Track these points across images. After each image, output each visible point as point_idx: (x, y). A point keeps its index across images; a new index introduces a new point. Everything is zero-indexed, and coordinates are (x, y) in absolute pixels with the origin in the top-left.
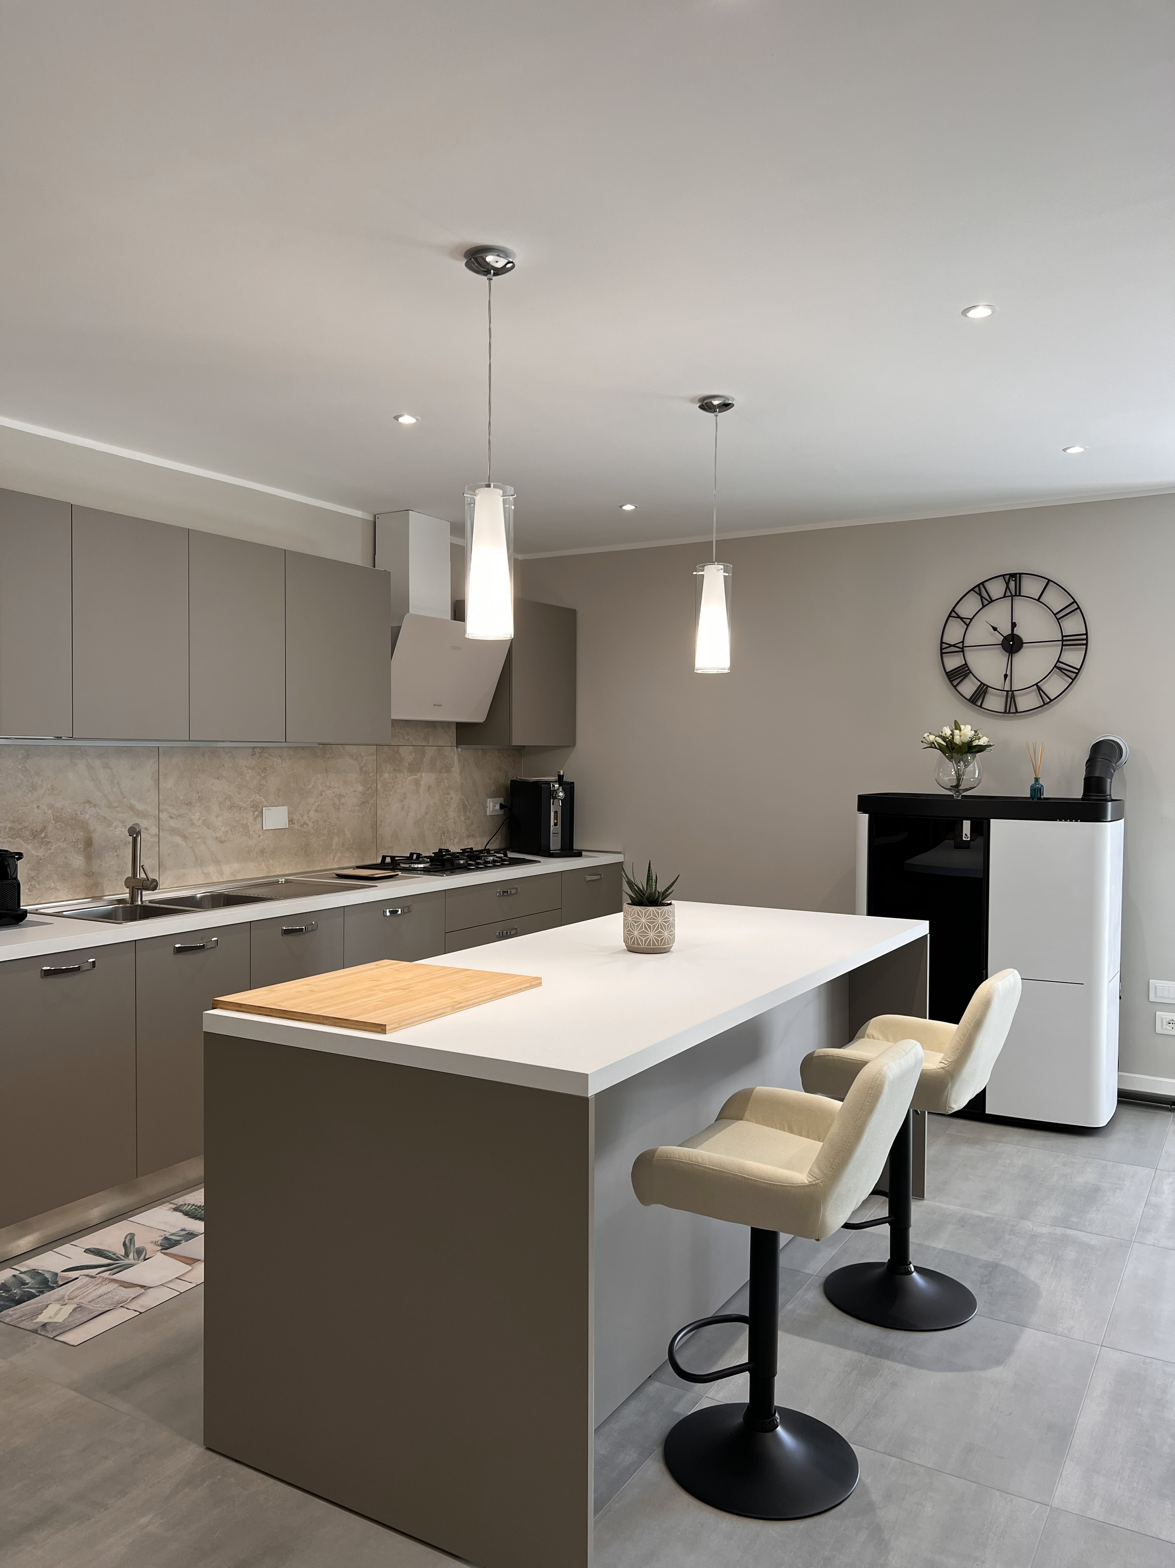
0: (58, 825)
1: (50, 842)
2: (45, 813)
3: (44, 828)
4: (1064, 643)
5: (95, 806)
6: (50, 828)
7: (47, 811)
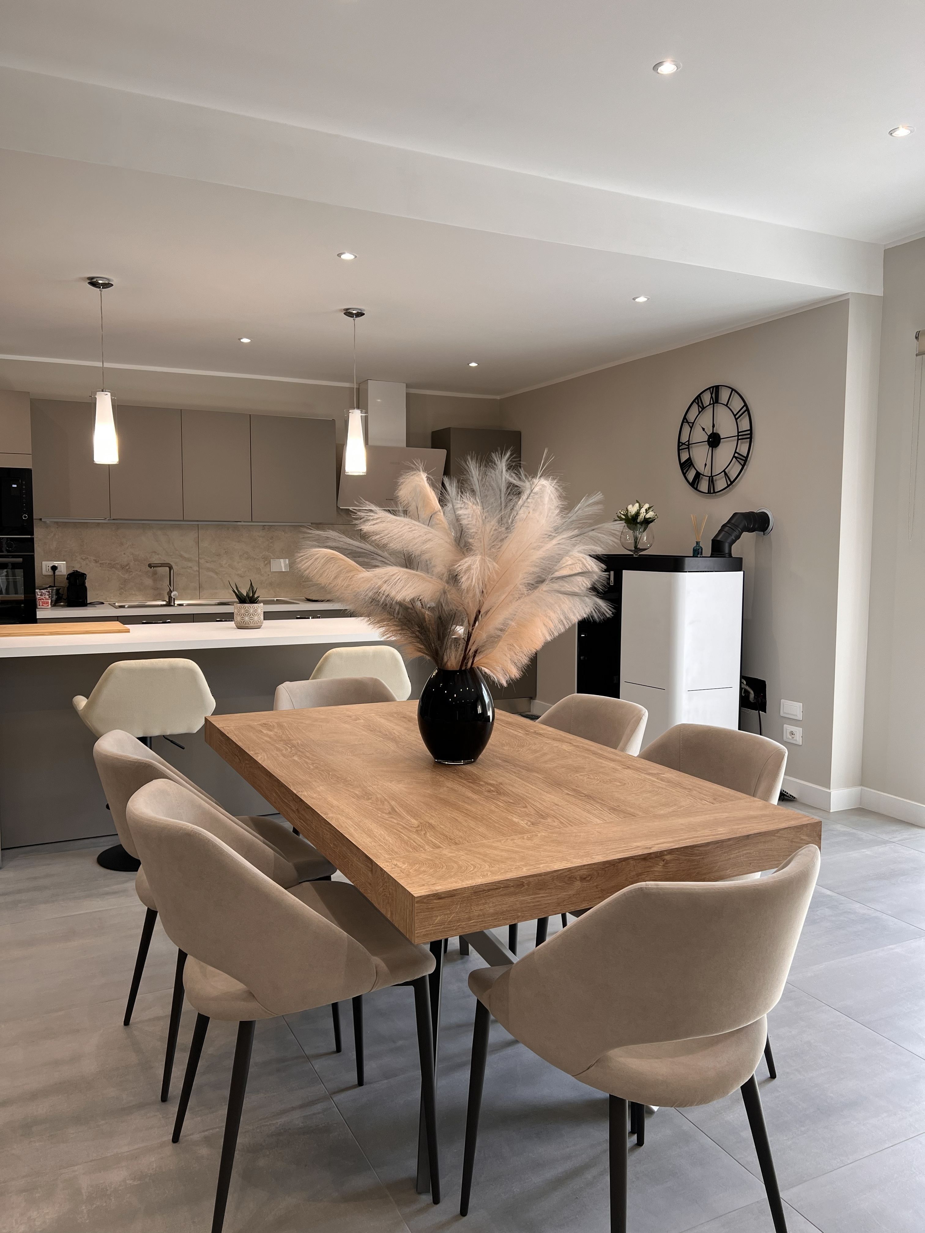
0: (136, 563)
1: (132, 571)
2: (129, 557)
3: (128, 564)
4: (740, 437)
5: (158, 554)
6: (132, 564)
7: (129, 556)
